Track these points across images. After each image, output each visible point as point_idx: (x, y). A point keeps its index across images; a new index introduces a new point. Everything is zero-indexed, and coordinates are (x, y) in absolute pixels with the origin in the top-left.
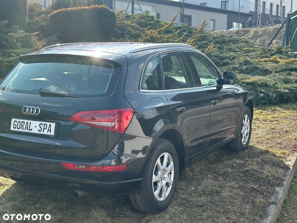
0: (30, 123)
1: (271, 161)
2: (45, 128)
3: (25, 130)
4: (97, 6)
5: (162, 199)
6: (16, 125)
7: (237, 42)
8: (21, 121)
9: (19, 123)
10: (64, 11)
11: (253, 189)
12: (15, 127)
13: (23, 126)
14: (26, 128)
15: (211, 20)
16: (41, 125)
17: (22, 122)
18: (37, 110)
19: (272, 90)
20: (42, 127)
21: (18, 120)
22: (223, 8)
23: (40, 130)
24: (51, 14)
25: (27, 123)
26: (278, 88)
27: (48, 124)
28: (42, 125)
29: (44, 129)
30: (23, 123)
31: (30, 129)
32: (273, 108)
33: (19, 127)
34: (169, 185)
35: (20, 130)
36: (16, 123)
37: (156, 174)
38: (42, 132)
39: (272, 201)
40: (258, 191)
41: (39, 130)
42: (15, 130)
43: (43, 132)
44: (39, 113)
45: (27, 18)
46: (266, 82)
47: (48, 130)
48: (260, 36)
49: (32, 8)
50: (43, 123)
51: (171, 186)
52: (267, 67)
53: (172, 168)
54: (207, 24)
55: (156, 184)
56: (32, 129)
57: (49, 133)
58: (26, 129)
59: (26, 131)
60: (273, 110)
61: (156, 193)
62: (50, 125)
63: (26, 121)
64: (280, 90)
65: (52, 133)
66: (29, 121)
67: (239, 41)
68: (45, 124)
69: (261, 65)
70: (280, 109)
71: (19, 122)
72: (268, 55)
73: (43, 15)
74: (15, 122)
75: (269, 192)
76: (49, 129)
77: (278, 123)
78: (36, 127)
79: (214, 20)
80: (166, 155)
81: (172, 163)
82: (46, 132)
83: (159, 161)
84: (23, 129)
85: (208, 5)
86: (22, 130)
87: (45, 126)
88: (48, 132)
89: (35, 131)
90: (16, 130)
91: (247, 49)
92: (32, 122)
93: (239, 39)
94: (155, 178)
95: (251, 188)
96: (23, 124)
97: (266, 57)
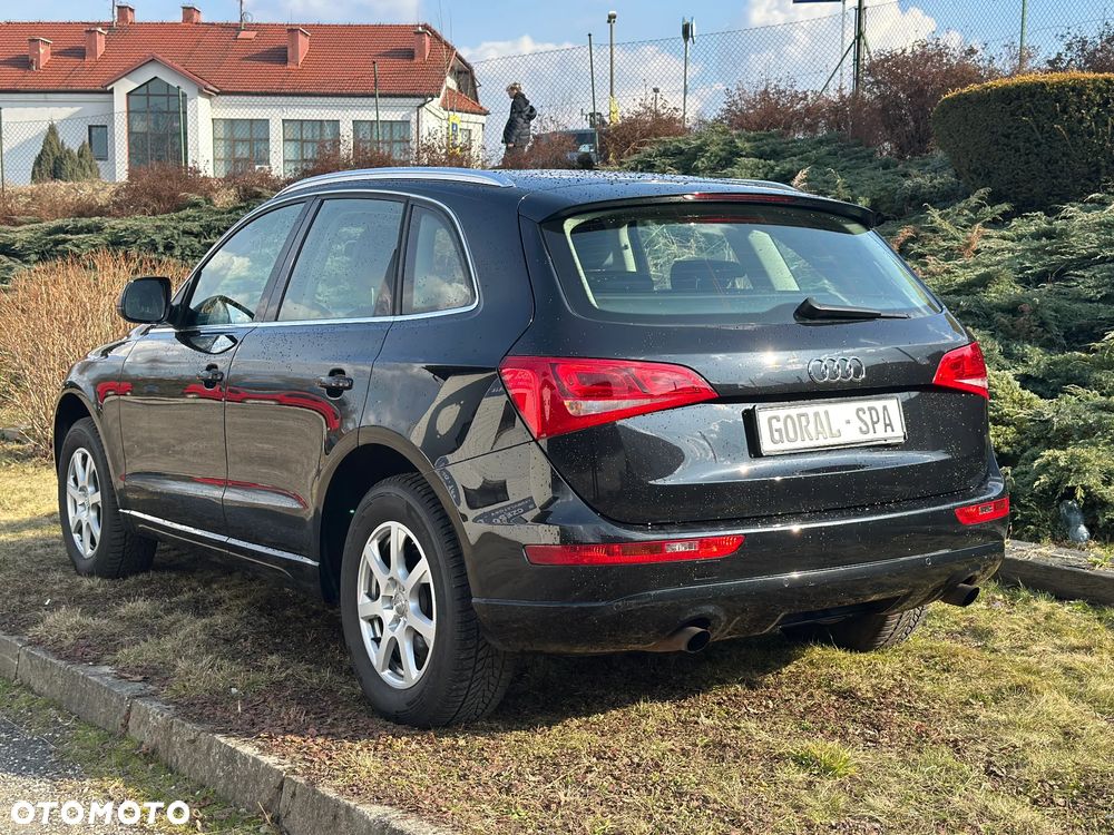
0: (826, 413)
2: (875, 419)
6: (779, 430)
12: (776, 436)
13: (806, 426)
14: (817, 432)
16: (861, 413)
17: (800, 416)
20: (866, 417)
23: (864, 428)
25: (817, 414)
29: (874, 423)
30: (803, 418)
31: (834, 431)
33: (792, 435)
35: (800, 442)
36: (776, 425)
41: (861, 429)
43: (875, 432)
47: (886, 425)
56: (839, 431)
57: (889, 433)
58: (821, 435)
59: (822, 440)
62: (885, 408)
71: (790, 417)
74: (774, 421)
76: (888, 422)
78: (848, 422)
82: (881, 433)
84: (811, 438)
86: (808, 442)
87: (873, 412)
88: (886, 431)
89: (851, 434)
96: (804, 423)
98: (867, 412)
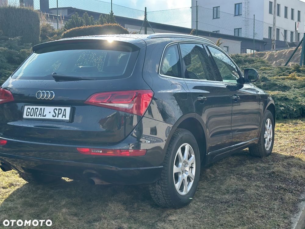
0: (44, 108)
1: (298, 165)
2: (60, 113)
3: (38, 116)
4: (110, 24)
5: (184, 193)
6: (29, 112)
7: (253, 62)
8: (34, 107)
9: (32, 110)
10: (78, 29)
11: (280, 188)
12: (28, 114)
13: (36, 112)
14: (39, 114)
15: (224, 46)
16: (55, 110)
17: (36, 108)
18: (52, 94)
19: (293, 103)
20: (57, 112)
21: (31, 107)
22: (237, 35)
23: (54, 115)
24: (64, 33)
25: (41, 109)
26: (298, 102)
27: (63, 108)
28: (57, 110)
29: (59, 114)
30: (37, 110)
31: (44, 115)
32: (294, 121)
33: (32, 114)
34: (191, 179)
35: (33, 117)
36: (29, 110)
37: (177, 165)
38: (56, 118)
39: (302, 199)
40: (286, 189)
41: (53, 115)
42: (28, 117)
43: (58, 117)
44: (53, 97)
45: (40, 38)
46: (286, 96)
47: (63, 115)
48: (276, 59)
49: (45, 29)
50: (58, 108)
51: (193, 180)
52: (286, 84)
53: (194, 162)
54: (221, 43)
55: (177, 175)
56: (46, 115)
57: (64, 118)
58: (40, 116)
59: (40, 117)
60: (295, 123)
61: (177, 186)
62: (65, 110)
63: (39, 107)
64: (301, 104)
65: (67, 118)
66: (43, 107)
67: (254, 62)
68: (59, 109)
69: (279, 81)
70: (302, 122)
71: (33, 108)
72: (286, 73)
73: (56, 35)
74: (29, 109)
75: (298, 191)
76: (64, 114)
77: (301, 134)
78: (50, 112)
79: (227, 47)
80: (187, 146)
81: (193, 156)
82: (60, 117)
83: (179, 151)
84: (37, 116)
85: (221, 33)
86: (35, 117)
87: (60, 110)
88: (62, 117)
89: (49, 116)
90: (30, 117)
91: (264, 68)
92: (45, 107)
93: (255, 60)
94: (175, 170)
95: (279, 187)
96: (36, 111)
97: (284, 75)
98: (58, 110)
